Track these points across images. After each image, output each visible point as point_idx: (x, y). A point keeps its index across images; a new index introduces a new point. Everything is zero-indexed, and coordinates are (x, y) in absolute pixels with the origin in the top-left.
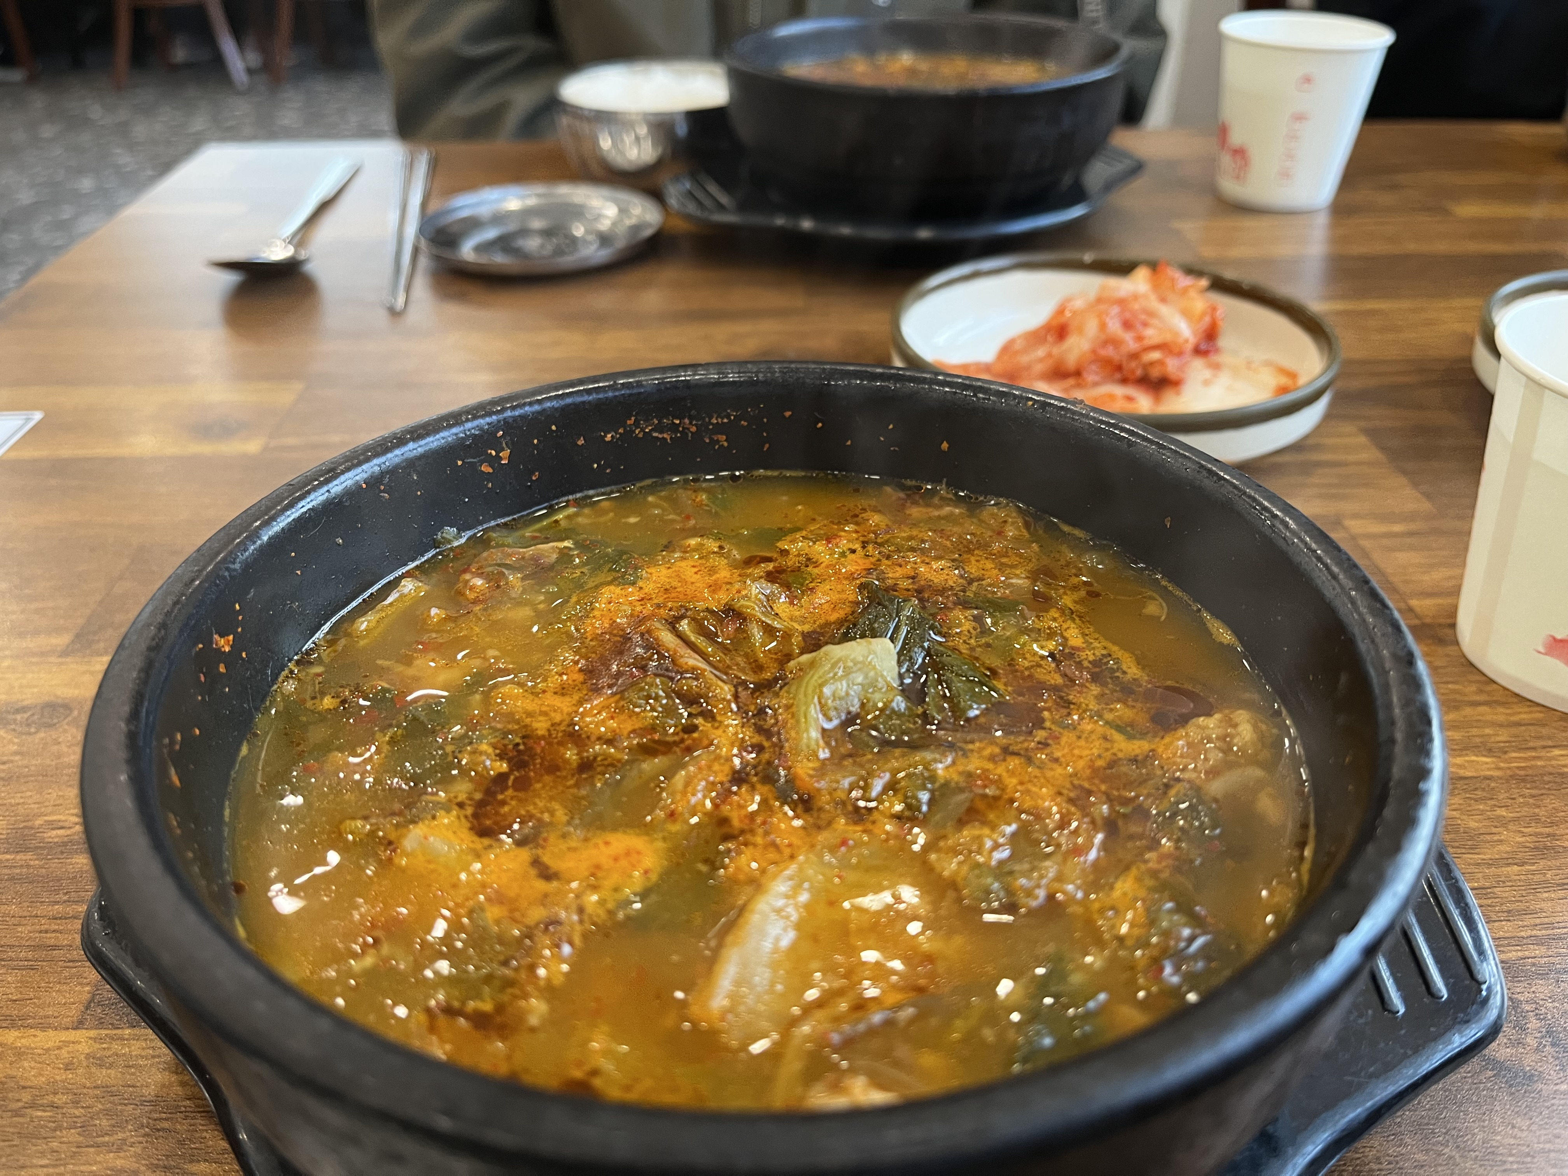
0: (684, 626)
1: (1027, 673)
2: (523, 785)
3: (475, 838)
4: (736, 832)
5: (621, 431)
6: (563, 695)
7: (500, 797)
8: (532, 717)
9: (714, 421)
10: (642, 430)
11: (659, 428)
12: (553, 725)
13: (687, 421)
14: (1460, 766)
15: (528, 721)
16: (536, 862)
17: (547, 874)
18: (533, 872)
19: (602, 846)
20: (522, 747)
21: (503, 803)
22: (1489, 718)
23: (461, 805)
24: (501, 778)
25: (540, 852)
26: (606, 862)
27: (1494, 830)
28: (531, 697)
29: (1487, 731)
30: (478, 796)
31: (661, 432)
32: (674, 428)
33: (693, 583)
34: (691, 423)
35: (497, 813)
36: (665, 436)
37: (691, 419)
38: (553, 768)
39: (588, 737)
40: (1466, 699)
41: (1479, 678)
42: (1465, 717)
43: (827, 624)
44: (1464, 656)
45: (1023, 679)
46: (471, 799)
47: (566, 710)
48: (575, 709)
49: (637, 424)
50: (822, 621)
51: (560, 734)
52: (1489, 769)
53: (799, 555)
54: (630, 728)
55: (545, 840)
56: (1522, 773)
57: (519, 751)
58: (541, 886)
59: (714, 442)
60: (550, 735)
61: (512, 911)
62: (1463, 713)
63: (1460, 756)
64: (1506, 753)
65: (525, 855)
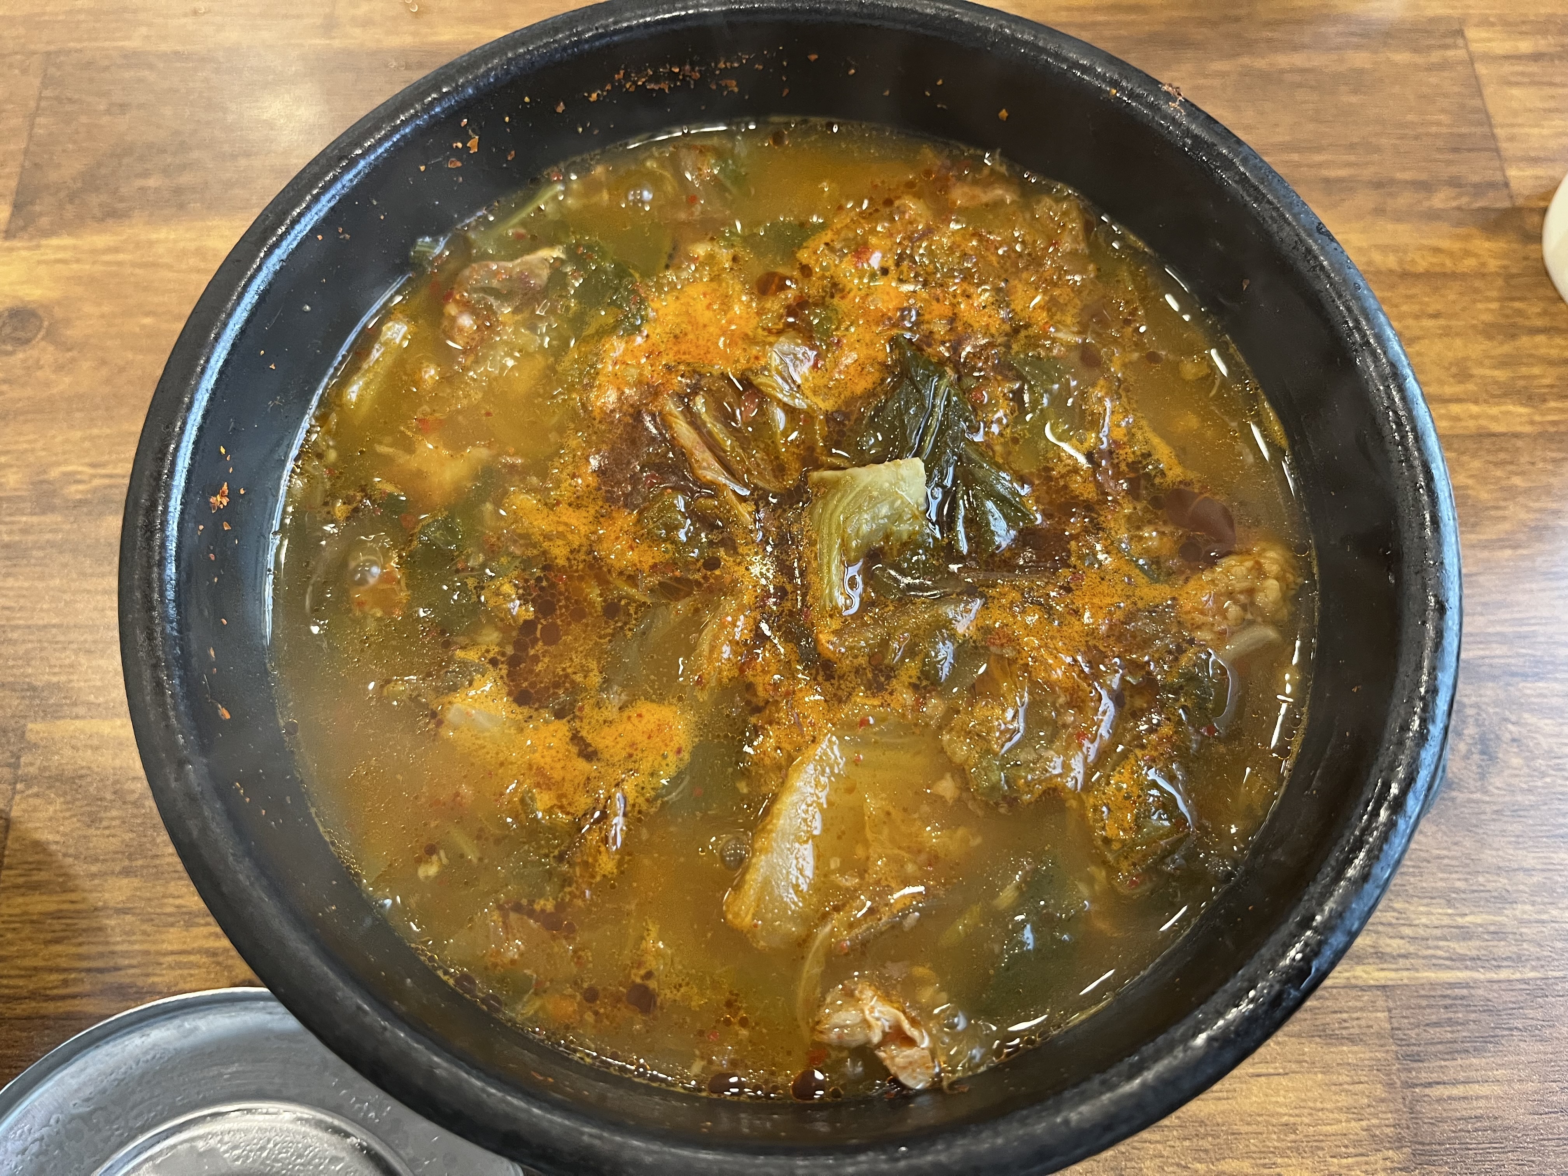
0: (699, 404)
1: (1062, 483)
2: (552, 636)
3: (515, 706)
4: (762, 704)
5: (608, 87)
6: (578, 507)
7: (532, 652)
8: (550, 540)
9: (722, 65)
10: (635, 83)
11: (655, 78)
12: (572, 552)
13: (688, 67)
14: (1494, 418)
15: (546, 544)
16: (576, 738)
17: (588, 753)
18: (574, 750)
19: (635, 720)
20: (544, 584)
21: (536, 659)
22: (1543, 351)
23: (494, 662)
24: (529, 626)
25: (577, 724)
26: (641, 739)
27: (1502, 504)
28: (546, 511)
29: (1536, 371)
30: (510, 650)
31: (657, 82)
32: (673, 76)
33: (705, 326)
34: (693, 69)
35: (531, 671)
36: (662, 86)
37: (693, 65)
38: (579, 613)
39: (609, 571)
40: (1527, 323)
41: (1550, 293)
42: (1518, 349)
43: (852, 400)
44: (1542, 259)
45: (1057, 492)
46: (503, 654)
47: (583, 529)
48: (592, 528)
49: (627, 77)
50: (848, 393)
51: (581, 566)
52: (1521, 424)
53: (823, 277)
54: (651, 562)
55: (581, 709)
56: (1552, 429)
57: (542, 589)
58: (582, 765)
59: (721, 88)
60: (571, 566)
61: (560, 797)
62: (1518, 343)
63: (1498, 404)
64: (1545, 401)
65: (562, 728)
